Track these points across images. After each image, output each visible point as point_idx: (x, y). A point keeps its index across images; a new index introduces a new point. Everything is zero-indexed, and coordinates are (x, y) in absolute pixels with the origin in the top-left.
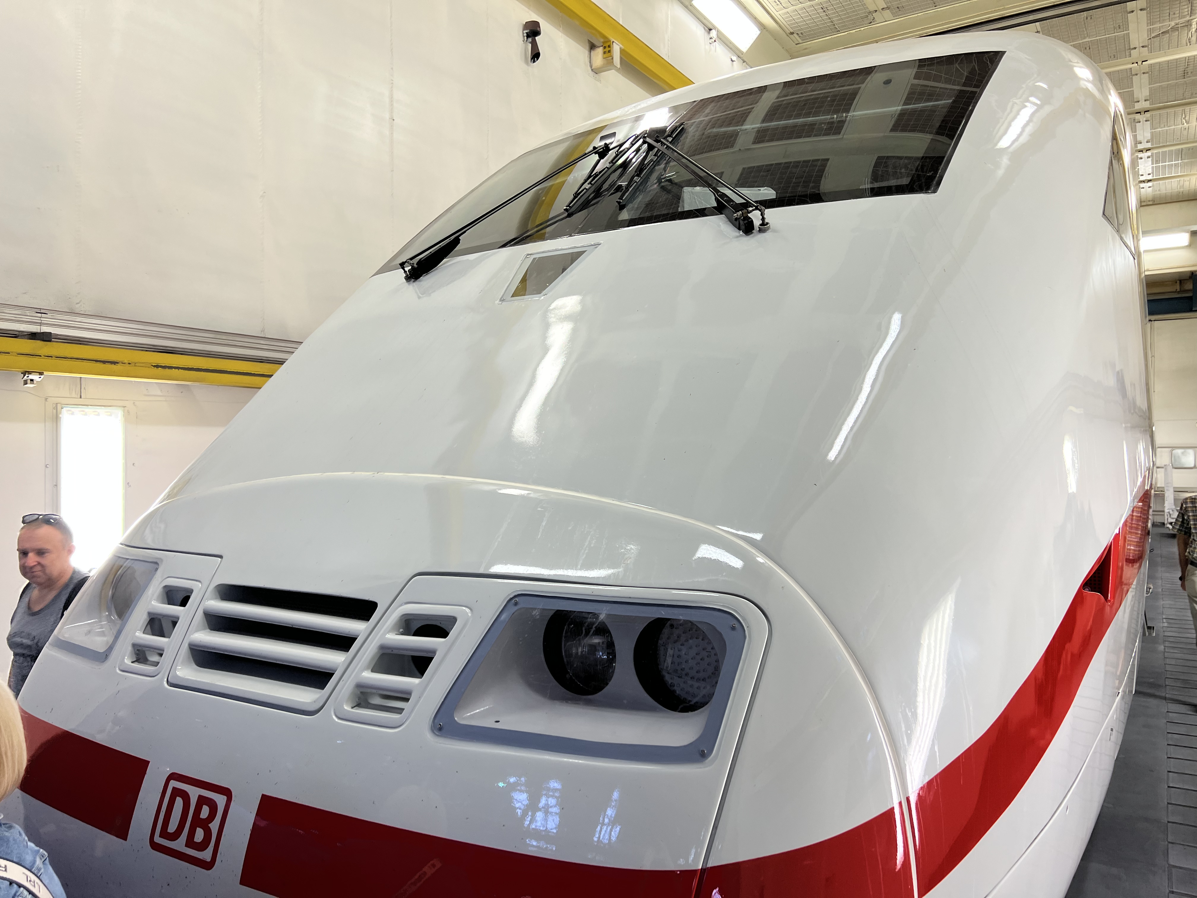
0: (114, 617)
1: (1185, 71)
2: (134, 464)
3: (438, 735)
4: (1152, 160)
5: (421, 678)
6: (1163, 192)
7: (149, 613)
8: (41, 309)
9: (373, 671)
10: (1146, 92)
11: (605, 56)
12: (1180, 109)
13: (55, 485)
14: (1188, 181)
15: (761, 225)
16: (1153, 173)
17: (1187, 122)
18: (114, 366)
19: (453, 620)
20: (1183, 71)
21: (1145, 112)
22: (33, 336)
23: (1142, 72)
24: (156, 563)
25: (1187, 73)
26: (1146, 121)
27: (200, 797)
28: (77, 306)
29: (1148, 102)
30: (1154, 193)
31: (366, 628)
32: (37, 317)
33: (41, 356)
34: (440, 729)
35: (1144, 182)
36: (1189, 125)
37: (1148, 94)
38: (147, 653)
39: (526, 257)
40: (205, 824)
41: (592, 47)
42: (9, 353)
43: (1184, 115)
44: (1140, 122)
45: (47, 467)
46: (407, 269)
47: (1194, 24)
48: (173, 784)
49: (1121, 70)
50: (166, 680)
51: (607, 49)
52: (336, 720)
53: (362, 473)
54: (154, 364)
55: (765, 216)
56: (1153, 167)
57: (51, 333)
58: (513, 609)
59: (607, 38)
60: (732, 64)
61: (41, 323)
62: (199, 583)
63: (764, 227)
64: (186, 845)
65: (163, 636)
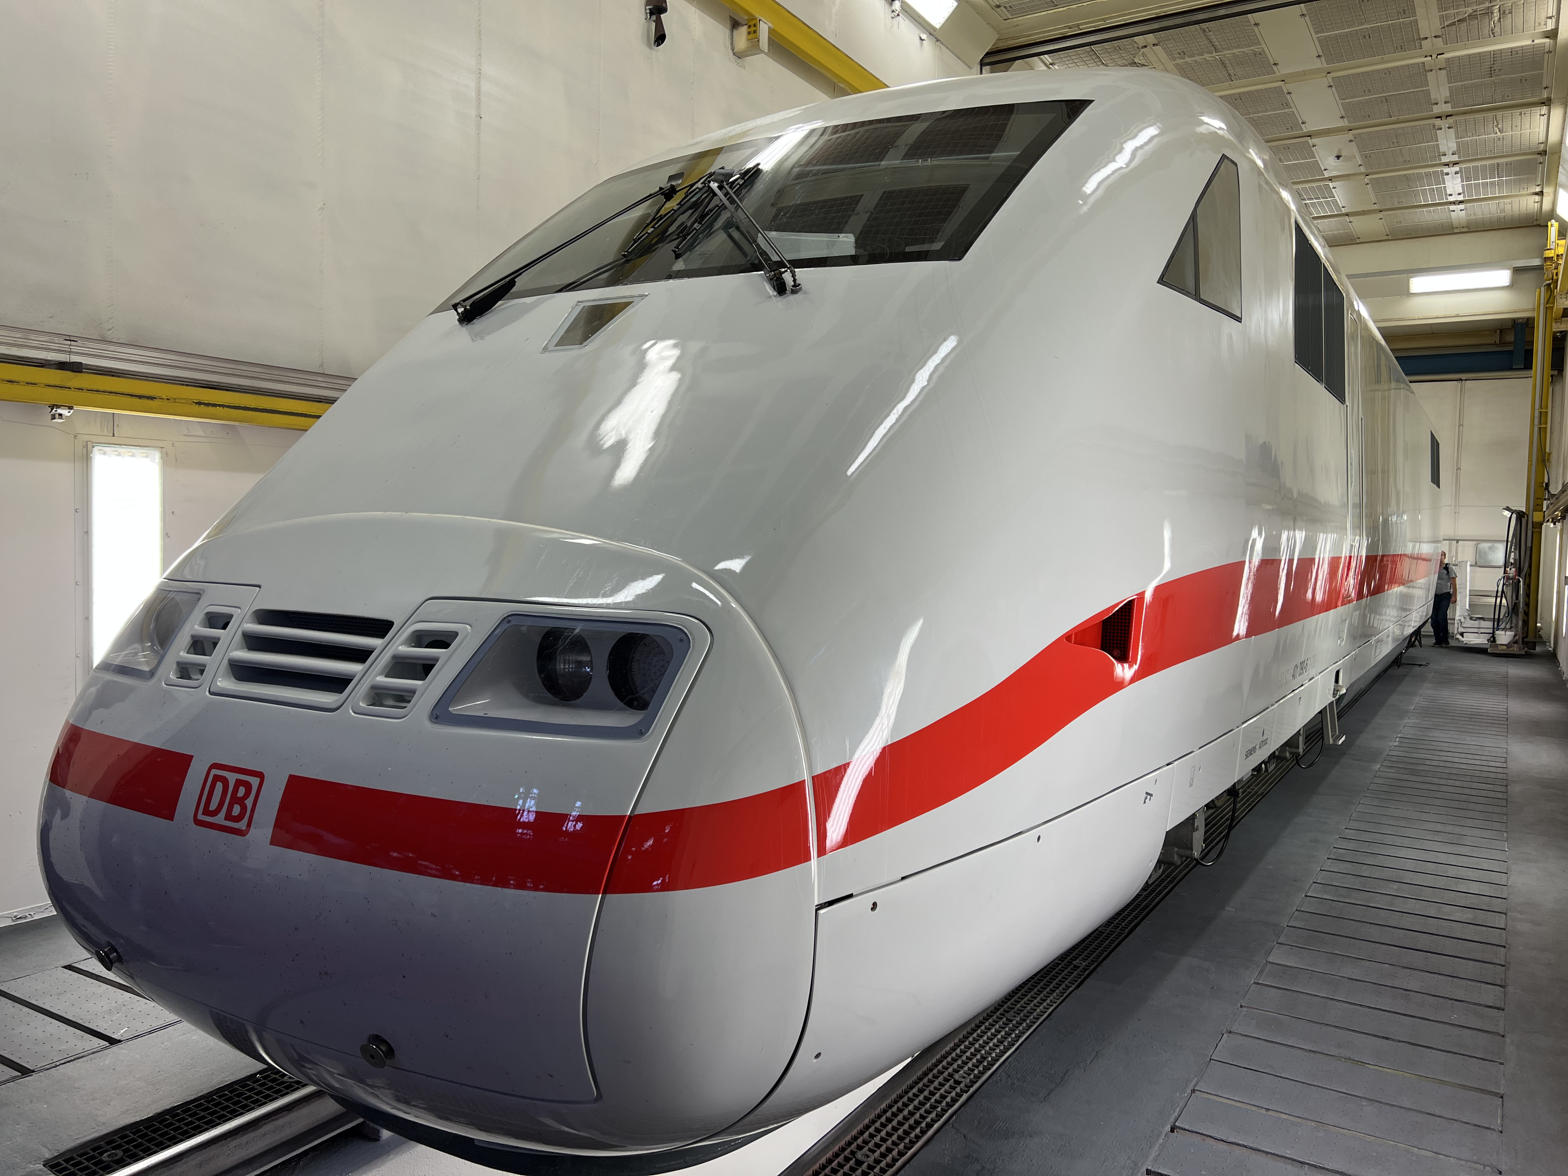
0: (157, 647)
1: (1491, 68)
2: (173, 512)
3: (435, 723)
4: (1462, 177)
5: (424, 680)
6: (1480, 216)
7: (192, 636)
8: (70, 336)
9: (386, 676)
10: (1445, 93)
11: (751, 36)
12: (1490, 115)
13: (86, 532)
14: (1510, 203)
15: (793, 286)
16: (1464, 192)
17: (1501, 131)
18: (152, 402)
19: (455, 635)
20: (1488, 68)
21: (1447, 116)
22: (62, 366)
23: (1437, 68)
24: (198, 593)
25: (1495, 70)
26: (1449, 128)
27: (237, 780)
28: (109, 333)
29: (1450, 104)
30: (1468, 218)
31: (382, 644)
32: (66, 344)
33: (70, 388)
34: (437, 718)
35: (1454, 203)
36: (1504, 134)
37: (1448, 94)
38: (190, 671)
39: (577, 305)
40: (241, 801)
41: (735, 24)
42: (36, 384)
43: (1495, 122)
44: (1441, 129)
45: (77, 512)
46: (461, 310)
47: (1496, 11)
48: (214, 772)
49: (1411, 65)
50: (208, 689)
51: (752, 29)
52: (353, 714)
53: (393, 513)
54: (195, 401)
55: (796, 278)
56: (1463, 186)
57: (81, 363)
58: (505, 626)
59: (752, 15)
60: (922, 44)
61: (70, 352)
62: (238, 609)
63: (796, 288)
64: (226, 819)
65: (205, 655)
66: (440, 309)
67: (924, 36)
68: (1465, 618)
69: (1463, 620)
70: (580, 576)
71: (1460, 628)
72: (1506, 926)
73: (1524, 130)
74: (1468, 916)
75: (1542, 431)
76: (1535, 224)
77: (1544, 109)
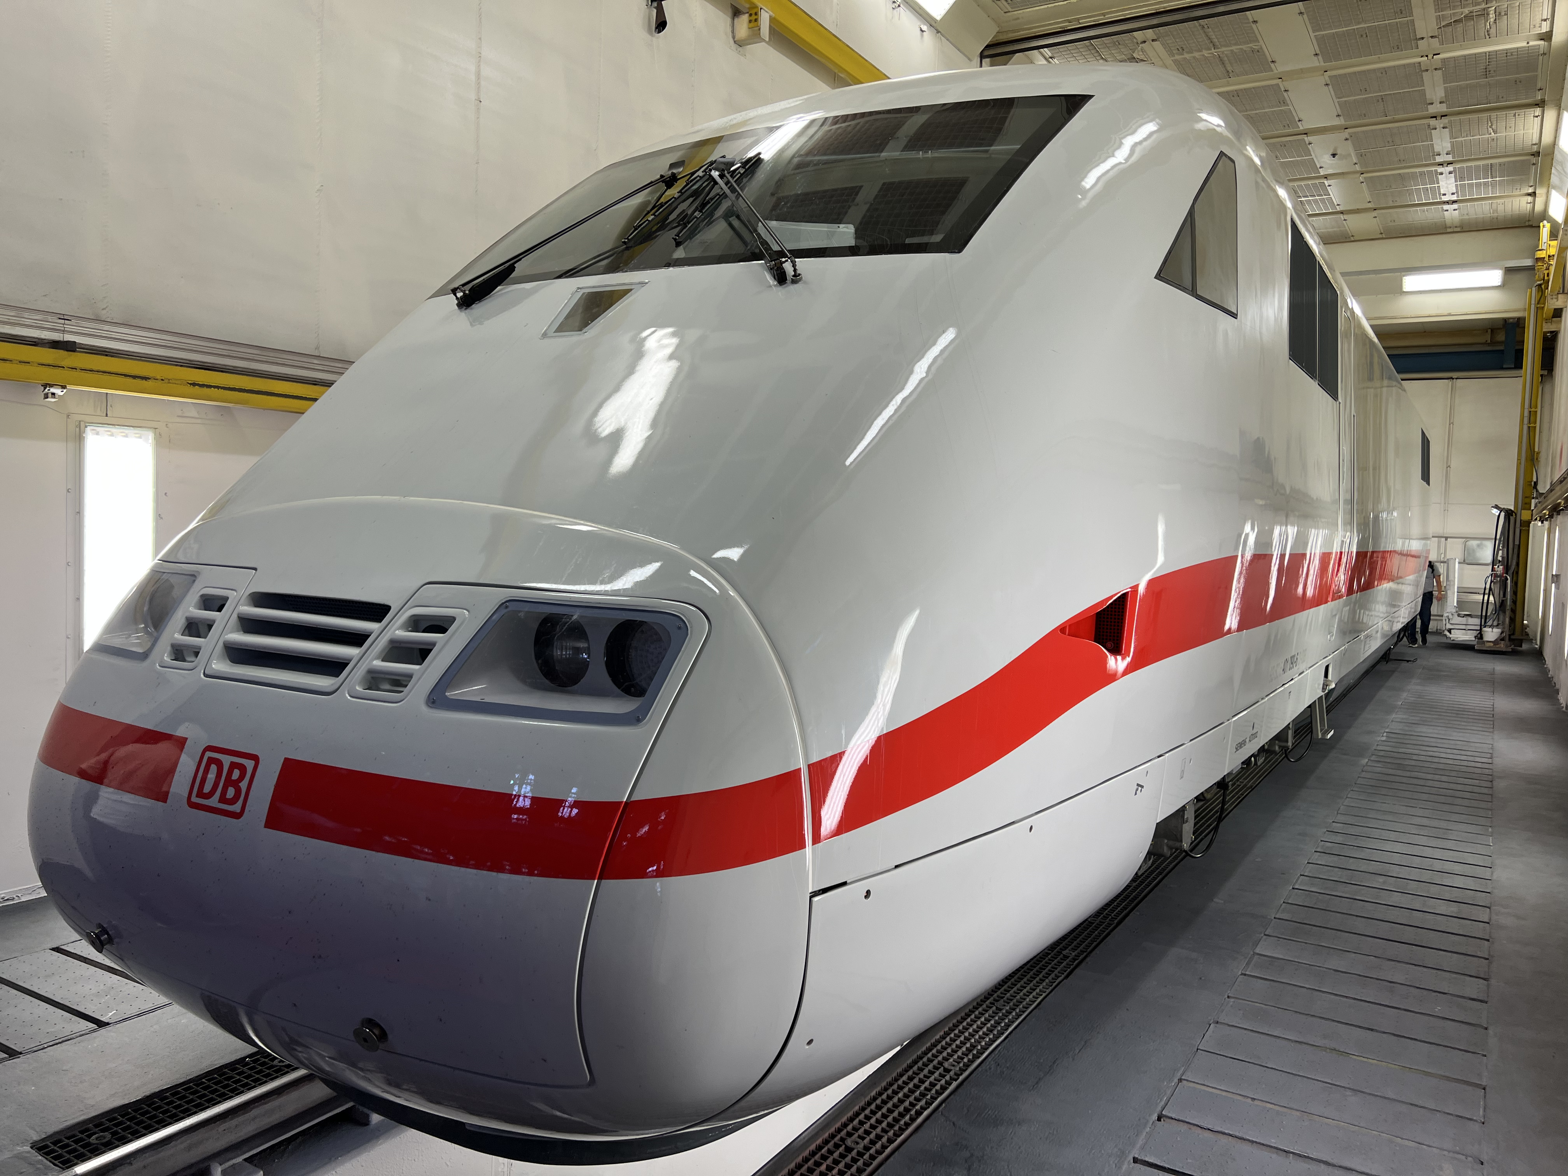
0: (151, 629)
1: (1486, 69)
2: (166, 493)
3: (431, 707)
4: (1456, 177)
5: (421, 664)
6: (1473, 216)
7: (187, 619)
8: (63, 314)
9: (382, 661)
10: (1440, 93)
11: (752, 25)
12: (1485, 115)
13: (78, 513)
14: (1503, 204)
15: (793, 276)
16: (1457, 192)
17: (1495, 132)
19: (452, 620)
20: (1484, 69)
21: (1442, 116)
22: (56, 345)
23: (1433, 68)
24: (193, 575)
25: (1490, 71)
26: (1443, 128)
27: (232, 762)
28: (104, 312)
29: (1444, 104)
30: (1461, 218)
31: (379, 628)
32: (60, 323)
33: (64, 367)
34: (434, 702)
35: (1448, 203)
36: (1498, 135)
37: (1443, 95)
38: (185, 653)
39: (576, 291)
40: (236, 784)
41: (736, 13)
42: (29, 363)
43: (1489, 122)
44: (1436, 129)
45: (69, 492)
46: (460, 295)
47: (1491, 12)
48: (209, 754)
49: (1407, 64)
50: (202, 671)
51: (754, 17)
52: (349, 698)
53: (391, 497)
54: (190, 382)
55: (797, 268)
56: (1456, 186)
57: (75, 342)
58: (503, 611)
59: (753, 4)
60: (922, 36)
61: (64, 331)
62: (234, 592)
63: (797, 278)
64: (220, 801)
65: (199, 637)
66: (439, 293)
67: (924, 28)
68: (1452, 614)
69: (1451, 617)
70: (578, 562)
71: (1448, 624)
72: (1490, 920)
73: (1517, 131)
74: (1453, 909)
75: (1531, 430)
76: (1527, 224)
77: (1538, 111)
